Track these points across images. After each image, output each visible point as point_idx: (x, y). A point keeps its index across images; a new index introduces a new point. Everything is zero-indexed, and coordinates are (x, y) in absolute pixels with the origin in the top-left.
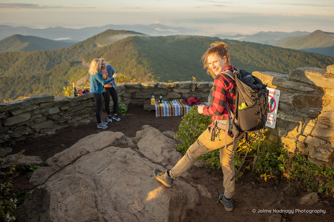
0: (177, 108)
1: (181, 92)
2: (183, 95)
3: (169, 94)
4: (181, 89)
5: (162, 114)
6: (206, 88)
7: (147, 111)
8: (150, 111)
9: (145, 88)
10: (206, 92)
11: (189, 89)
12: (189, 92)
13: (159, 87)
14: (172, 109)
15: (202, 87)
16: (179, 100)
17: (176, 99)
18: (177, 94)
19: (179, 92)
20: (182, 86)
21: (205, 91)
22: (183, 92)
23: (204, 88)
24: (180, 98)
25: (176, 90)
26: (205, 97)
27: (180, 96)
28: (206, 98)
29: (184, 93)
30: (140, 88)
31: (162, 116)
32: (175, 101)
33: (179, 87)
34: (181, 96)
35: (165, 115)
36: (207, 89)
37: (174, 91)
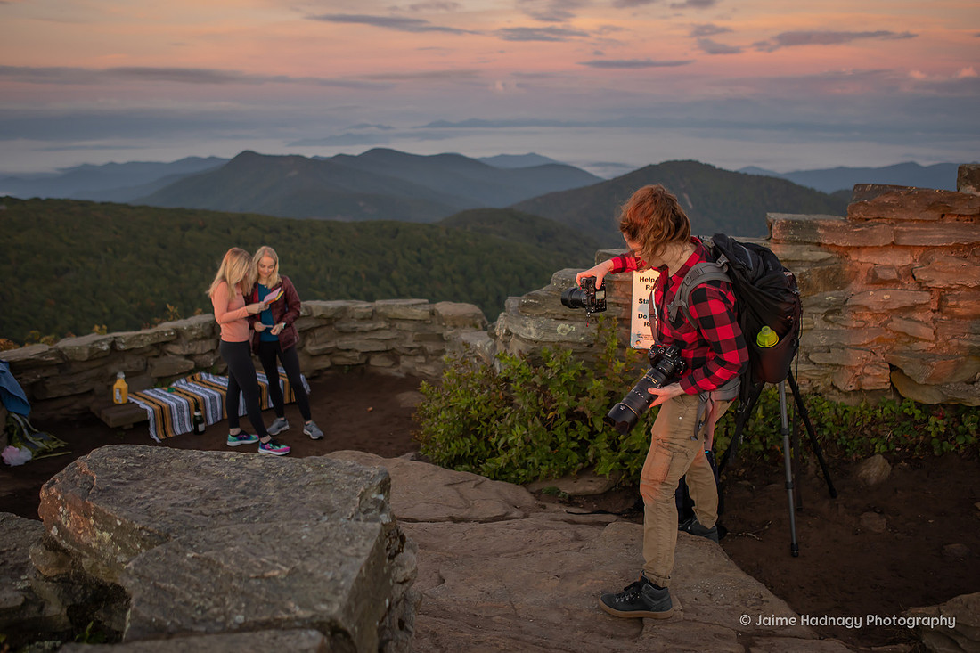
0: (213, 399)
1: (193, 350)
2: (197, 359)
3: (156, 363)
4: (190, 341)
5: (168, 428)
7: (120, 428)
8: (131, 426)
9: (77, 358)
11: (211, 338)
12: (214, 348)
13: (122, 347)
16: (193, 378)
18: (182, 360)
19: (186, 352)
20: (194, 333)
22: (199, 351)
24: (192, 371)
25: (176, 349)
27: (191, 364)
29: (201, 354)
30: (61, 361)
31: (171, 435)
32: (182, 381)
33: (183, 338)
34: (195, 363)
35: (178, 431)
37: (169, 352)
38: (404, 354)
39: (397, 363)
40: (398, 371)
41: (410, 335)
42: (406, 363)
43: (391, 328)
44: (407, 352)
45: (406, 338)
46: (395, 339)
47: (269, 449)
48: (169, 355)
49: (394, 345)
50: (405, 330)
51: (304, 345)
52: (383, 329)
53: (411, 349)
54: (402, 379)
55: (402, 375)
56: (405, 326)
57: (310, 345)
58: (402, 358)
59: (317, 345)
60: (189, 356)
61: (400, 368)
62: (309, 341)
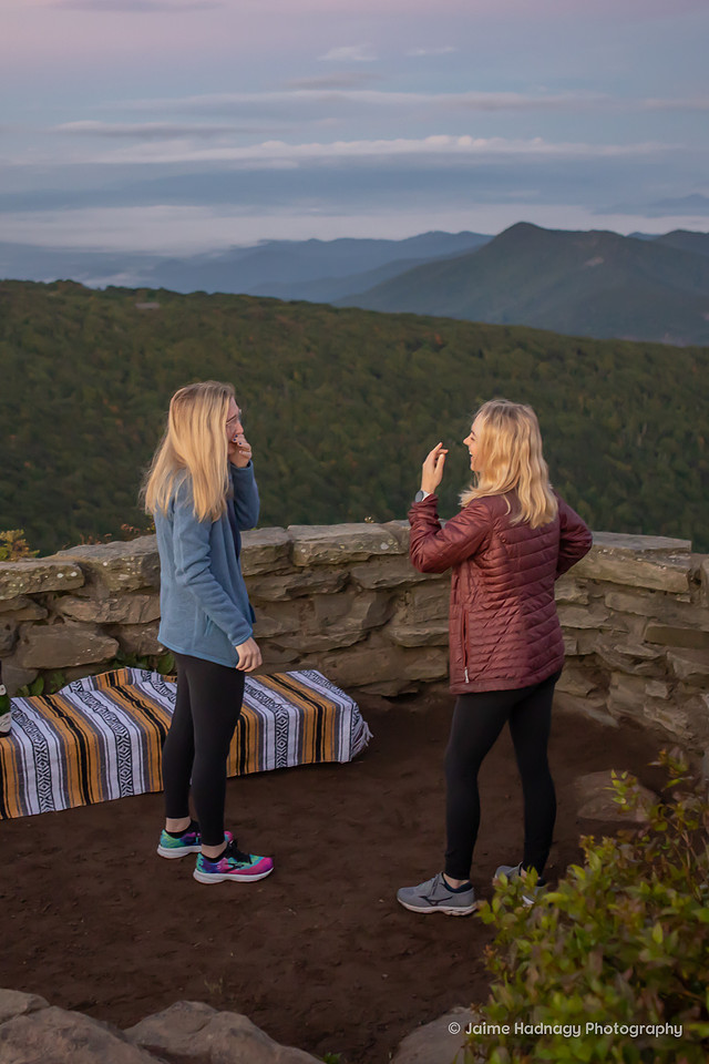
0: (123, 742)
2: (129, 634)
4: (114, 595)
6: (282, 573)
10: (279, 603)
14: (84, 757)
15: (257, 571)
16: (111, 677)
18: (91, 635)
20: (123, 577)
21: (279, 593)
22: (133, 619)
23: (265, 574)
24: (112, 663)
25: (79, 609)
26: (277, 636)
27: (110, 647)
28: (279, 642)
29: (138, 626)
32: (86, 683)
33: (101, 586)
34: (122, 644)
36: (287, 580)
37: (66, 615)
38: (617, 670)
39: (602, 688)
40: (604, 709)
41: (638, 626)
42: (623, 692)
43: (592, 603)
44: (625, 665)
45: (627, 631)
46: (601, 630)
47: (227, 871)
48: (69, 623)
49: (596, 644)
50: (626, 613)
51: (388, 622)
52: (573, 603)
53: (637, 660)
54: (609, 728)
55: (611, 721)
56: (626, 602)
57: (403, 621)
58: (616, 678)
59: (417, 624)
60: (109, 628)
61: (609, 702)
62: (402, 613)
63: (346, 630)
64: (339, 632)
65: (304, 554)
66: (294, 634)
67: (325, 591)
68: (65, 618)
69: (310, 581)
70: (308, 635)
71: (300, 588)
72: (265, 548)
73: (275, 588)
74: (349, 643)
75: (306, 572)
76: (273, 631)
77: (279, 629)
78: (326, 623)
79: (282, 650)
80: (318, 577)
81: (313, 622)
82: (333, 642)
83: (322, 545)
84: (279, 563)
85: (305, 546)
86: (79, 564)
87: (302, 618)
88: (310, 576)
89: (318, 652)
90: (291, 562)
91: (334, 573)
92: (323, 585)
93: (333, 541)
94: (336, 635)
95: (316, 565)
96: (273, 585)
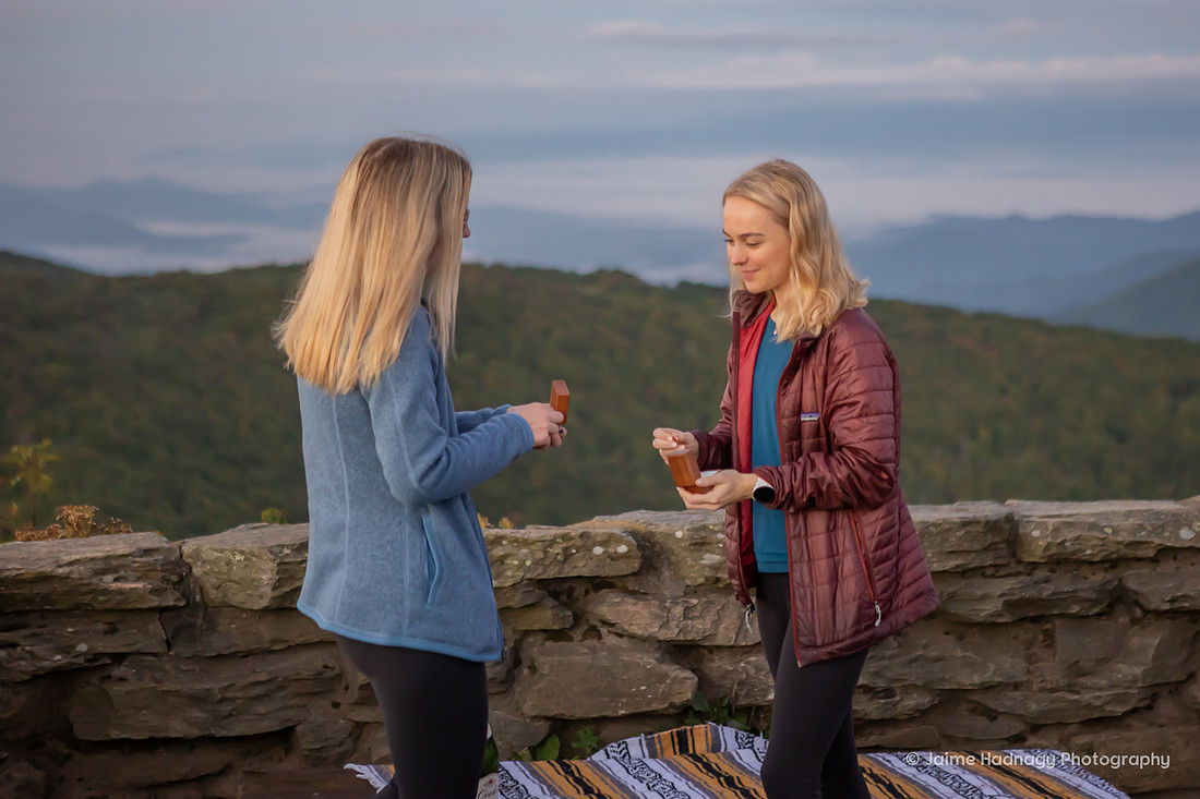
1: (696, 628)
2: (715, 665)
6: (996, 571)
10: (990, 627)
15: (950, 564)
17: (644, 720)
18: (650, 661)
20: (709, 559)
21: (990, 608)
22: (715, 637)
23: (963, 573)
24: (684, 713)
26: (987, 688)
27: (681, 684)
28: (988, 702)
34: (704, 679)
36: (1007, 585)
37: (605, 623)
48: (609, 638)
51: (1192, 676)
60: (681, 651)
63: (1112, 686)
64: (1100, 689)
65: (1038, 540)
66: (1017, 686)
67: (1075, 609)
68: (603, 630)
69: (1047, 591)
70: (1042, 690)
71: (1030, 602)
72: (965, 524)
73: (984, 597)
74: (1119, 710)
75: (1041, 573)
76: (977, 679)
77: (989, 675)
78: (1076, 671)
79: (992, 715)
80: (1063, 584)
81: (1051, 670)
82: (1088, 706)
83: (1070, 525)
84: (991, 554)
85: (1038, 525)
86: (634, 534)
87: (1029, 659)
88: (1047, 581)
89: (1062, 725)
90: (1014, 554)
91: (1093, 579)
92: (1072, 597)
93: (1092, 520)
94: (1096, 693)
95: (1061, 561)
96: (980, 593)
